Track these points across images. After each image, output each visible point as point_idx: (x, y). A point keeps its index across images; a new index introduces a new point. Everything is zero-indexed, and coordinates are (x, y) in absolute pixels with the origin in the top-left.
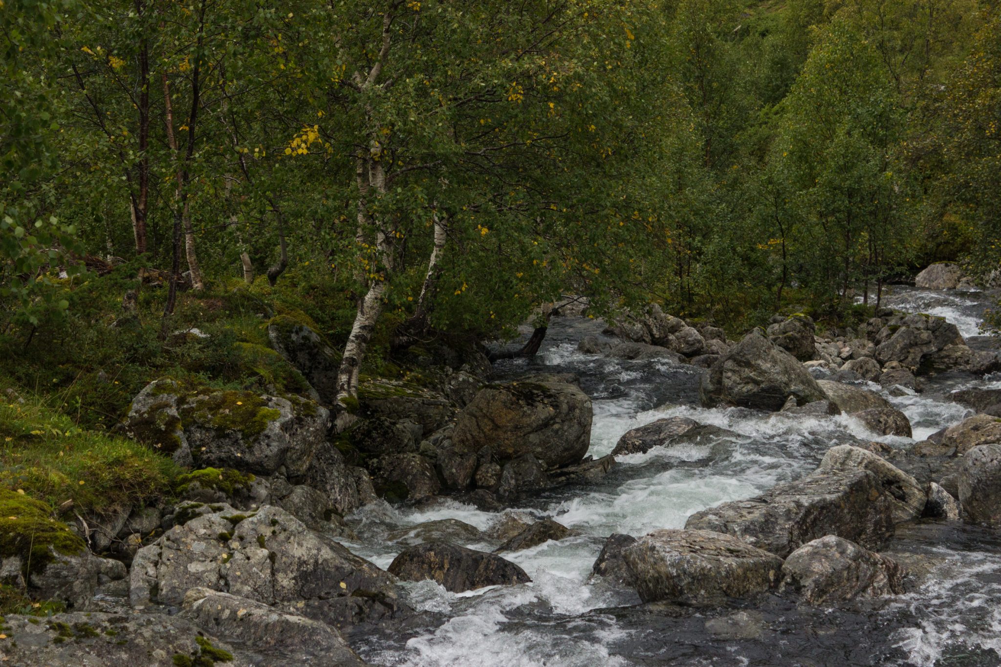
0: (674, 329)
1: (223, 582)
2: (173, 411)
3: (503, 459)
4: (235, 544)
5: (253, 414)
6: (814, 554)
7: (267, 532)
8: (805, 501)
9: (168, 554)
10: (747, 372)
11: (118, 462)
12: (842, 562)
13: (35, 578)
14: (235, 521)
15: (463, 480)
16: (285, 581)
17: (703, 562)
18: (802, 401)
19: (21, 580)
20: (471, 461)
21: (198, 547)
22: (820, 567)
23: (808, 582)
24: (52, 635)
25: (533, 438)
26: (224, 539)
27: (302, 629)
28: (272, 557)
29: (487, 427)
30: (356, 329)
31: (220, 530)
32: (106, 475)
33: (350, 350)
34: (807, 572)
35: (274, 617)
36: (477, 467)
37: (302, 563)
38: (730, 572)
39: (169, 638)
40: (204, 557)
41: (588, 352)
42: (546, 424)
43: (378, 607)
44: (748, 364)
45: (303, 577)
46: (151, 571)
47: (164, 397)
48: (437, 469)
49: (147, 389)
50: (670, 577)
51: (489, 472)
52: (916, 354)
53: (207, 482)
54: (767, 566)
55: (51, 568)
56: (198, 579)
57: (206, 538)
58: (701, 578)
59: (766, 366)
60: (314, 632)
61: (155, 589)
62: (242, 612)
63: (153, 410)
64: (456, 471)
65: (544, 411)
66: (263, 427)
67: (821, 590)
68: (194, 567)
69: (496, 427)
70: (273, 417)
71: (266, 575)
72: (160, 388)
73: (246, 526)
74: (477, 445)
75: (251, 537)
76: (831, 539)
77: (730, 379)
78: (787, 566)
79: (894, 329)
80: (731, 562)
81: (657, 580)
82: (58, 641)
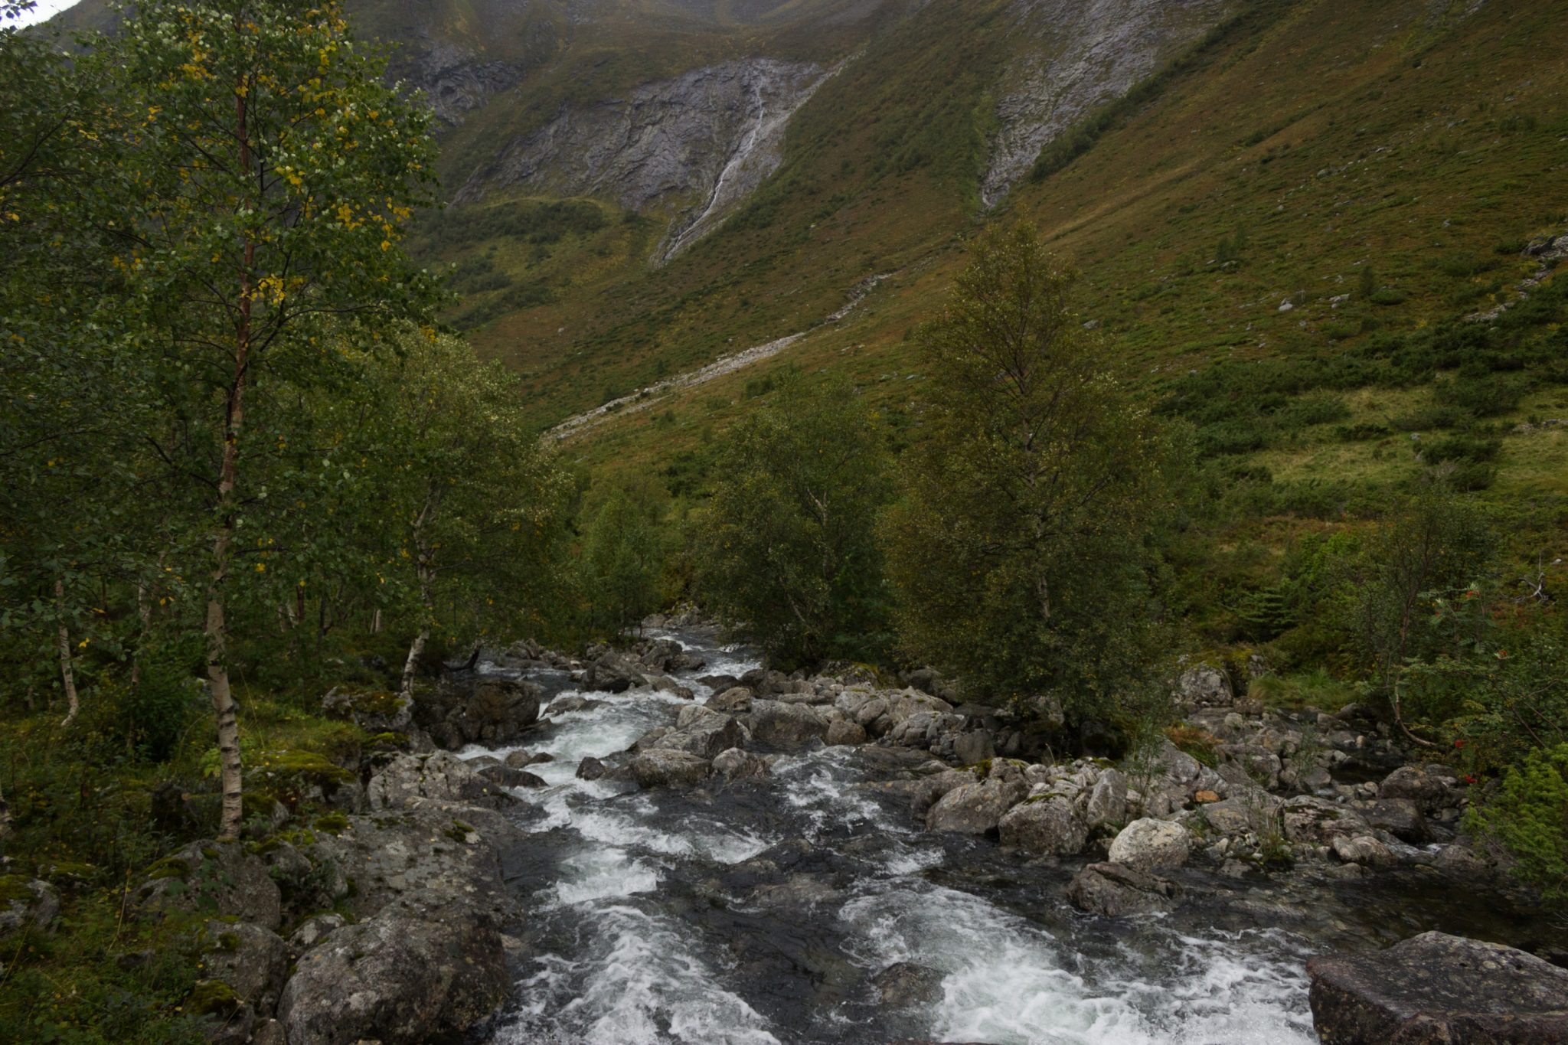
0: (542, 652)
1: (423, 792)
2: (348, 704)
3: (495, 723)
4: (426, 772)
5: (391, 703)
6: (728, 758)
7: (442, 764)
8: (709, 732)
9: (389, 780)
10: (608, 671)
11: (339, 732)
12: (742, 761)
13: (331, 797)
14: (424, 759)
15: (474, 735)
16: (455, 790)
17: (676, 765)
18: (637, 685)
19: (323, 799)
20: (478, 725)
21: (406, 775)
22: (732, 764)
23: (727, 772)
24: (375, 825)
25: (511, 711)
26: (419, 769)
27: (481, 814)
28: (446, 777)
29: (486, 706)
30: (411, 656)
31: (417, 765)
32: (335, 740)
33: (408, 668)
34: (725, 767)
35: (465, 809)
36: (481, 728)
37: (462, 780)
38: (689, 769)
39: (439, 822)
40: (410, 780)
41: (501, 666)
42: (518, 703)
43: (506, 801)
44: (609, 667)
45: (464, 787)
46: (381, 790)
47: (342, 696)
48: (461, 730)
49: (332, 692)
50: (659, 774)
51: (488, 730)
52: (662, 660)
53: (387, 741)
54: (704, 765)
55: (340, 791)
56: (408, 792)
57: (409, 770)
58: (676, 774)
59: (618, 668)
60: (488, 815)
61: (385, 800)
62: (445, 808)
63: (337, 703)
64: (470, 730)
65: (517, 696)
66: (397, 709)
67: (733, 776)
68: (405, 786)
69: (491, 706)
70: (403, 704)
71: (444, 787)
72: (339, 691)
73: (430, 761)
74: (480, 717)
75: (434, 767)
76: (734, 749)
77: (599, 675)
78: (714, 764)
79: (650, 648)
80: (688, 764)
81: (652, 776)
82: (379, 828)
